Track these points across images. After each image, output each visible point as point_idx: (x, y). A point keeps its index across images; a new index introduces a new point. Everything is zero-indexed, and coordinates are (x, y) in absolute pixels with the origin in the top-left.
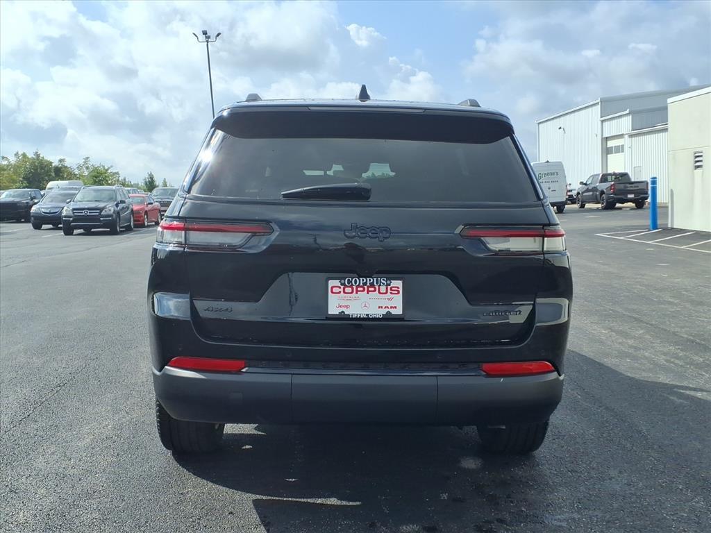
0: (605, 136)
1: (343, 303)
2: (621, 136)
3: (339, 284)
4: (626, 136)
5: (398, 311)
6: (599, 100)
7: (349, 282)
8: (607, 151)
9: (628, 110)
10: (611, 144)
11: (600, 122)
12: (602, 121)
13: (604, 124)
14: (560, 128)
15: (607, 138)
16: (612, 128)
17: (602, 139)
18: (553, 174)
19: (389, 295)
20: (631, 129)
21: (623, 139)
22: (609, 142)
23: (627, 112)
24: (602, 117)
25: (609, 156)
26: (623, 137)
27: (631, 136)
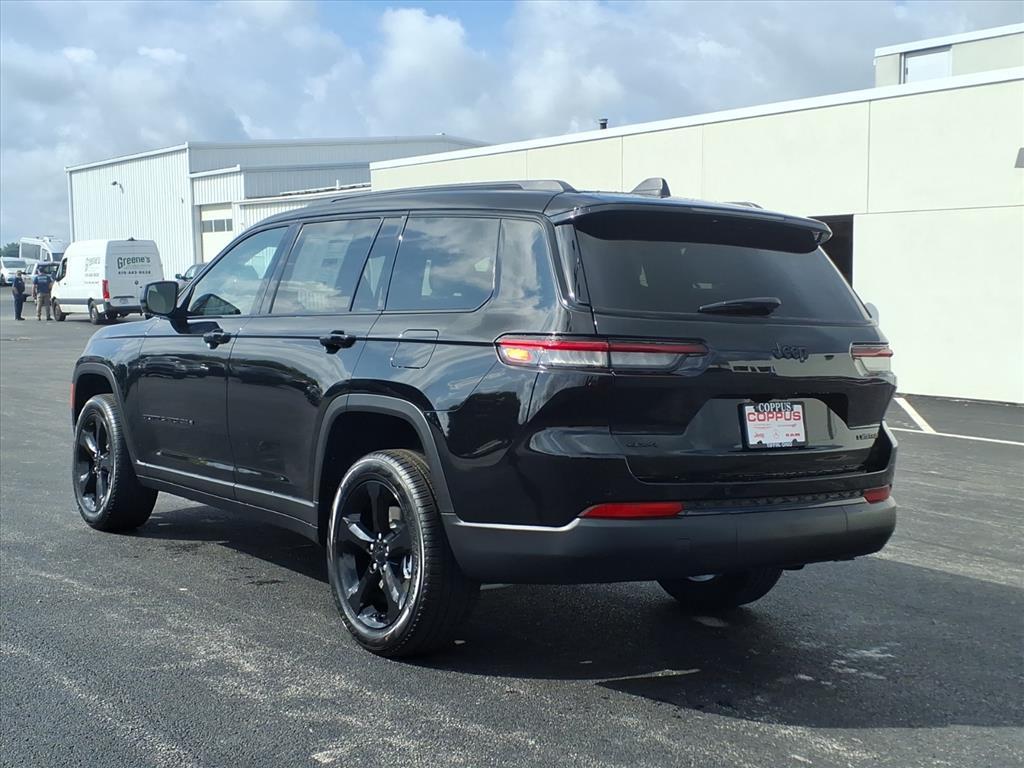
0: (197, 203)
1: (760, 432)
2: (227, 205)
3: (753, 411)
4: (237, 207)
5: (801, 439)
6: (186, 146)
7: (762, 408)
8: (202, 227)
9: (238, 166)
10: (207, 216)
11: (189, 180)
12: (193, 180)
13: (196, 183)
14: (115, 183)
15: (200, 206)
16: (210, 192)
17: (193, 207)
18: (142, 260)
19: (792, 422)
20: (243, 197)
21: (230, 210)
22: (203, 213)
23: (238, 168)
24: (191, 173)
25: (204, 234)
26: (231, 208)
27: (244, 206)
